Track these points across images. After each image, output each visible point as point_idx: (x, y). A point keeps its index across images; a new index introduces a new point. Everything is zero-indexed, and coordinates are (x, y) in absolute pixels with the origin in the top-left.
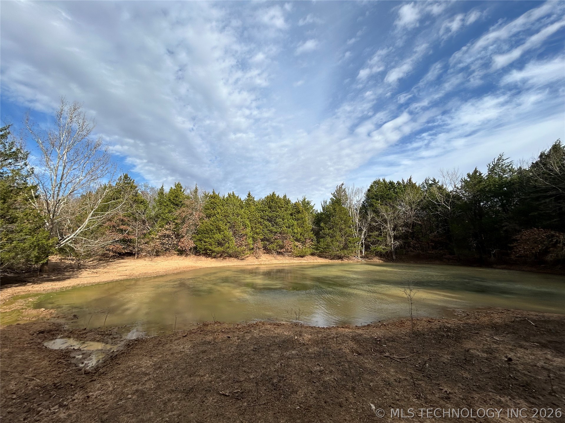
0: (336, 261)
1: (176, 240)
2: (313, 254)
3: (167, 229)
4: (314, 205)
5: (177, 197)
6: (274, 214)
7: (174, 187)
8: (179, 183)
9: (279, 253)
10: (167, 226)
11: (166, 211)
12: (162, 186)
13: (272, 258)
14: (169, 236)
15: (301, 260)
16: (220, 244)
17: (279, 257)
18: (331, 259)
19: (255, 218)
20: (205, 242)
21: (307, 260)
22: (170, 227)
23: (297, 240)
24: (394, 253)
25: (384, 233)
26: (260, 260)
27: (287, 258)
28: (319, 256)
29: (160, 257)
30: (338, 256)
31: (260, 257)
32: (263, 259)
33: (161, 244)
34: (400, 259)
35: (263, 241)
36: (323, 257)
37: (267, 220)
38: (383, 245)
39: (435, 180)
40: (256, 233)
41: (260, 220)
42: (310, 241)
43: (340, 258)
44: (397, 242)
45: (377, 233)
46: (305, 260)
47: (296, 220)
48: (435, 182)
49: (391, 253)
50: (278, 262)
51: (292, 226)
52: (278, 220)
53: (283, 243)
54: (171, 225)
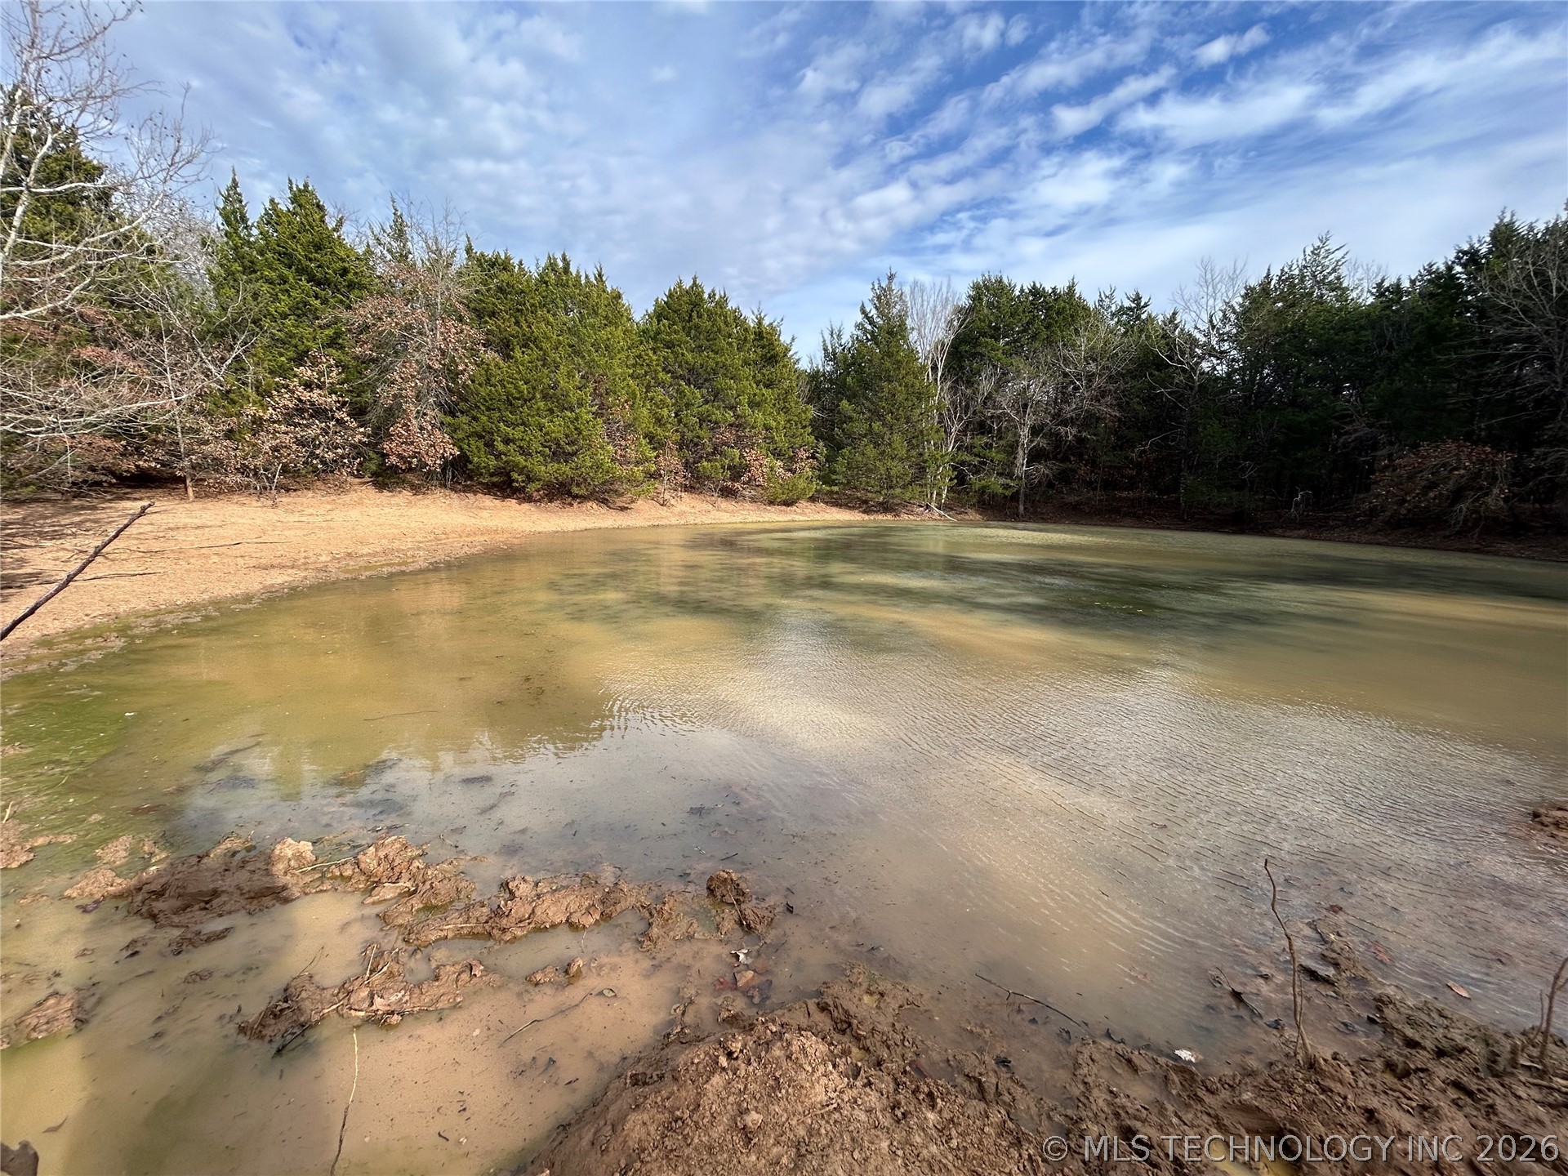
0: (880, 517)
1: (362, 430)
2: (812, 499)
3: (308, 386)
4: (793, 339)
5: (318, 247)
6: (709, 359)
7: (285, 205)
8: (306, 186)
9: (728, 493)
10: (305, 372)
11: (283, 307)
12: (230, 183)
13: (706, 506)
14: (319, 413)
15: (786, 512)
17: (724, 504)
18: (865, 512)
19: (647, 369)
20: (507, 441)
21: (803, 513)
22: (321, 373)
23: (778, 454)
24: (1022, 496)
25: (1001, 443)
26: (676, 510)
27: (747, 505)
28: (827, 503)
29: (299, 493)
30: (881, 504)
31: (673, 502)
32: (684, 508)
33: (301, 443)
34: (1035, 513)
35: (681, 449)
36: (841, 506)
37: (682, 377)
38: (1000, 474)
39: (1138, 299)
40: (659, 421)
41: (661, 375)
42: (808, 458)
43: (885, 508)
44: (1043, 469)
45: (985, 439)
46: (796, 513)
47: (767, 386)
48: (1138, 304)
49: (1015, 497)
50: (733, 520)
51: (758, 405)
52: (721, 382)
53: (742, 457)
54: (323, 367)
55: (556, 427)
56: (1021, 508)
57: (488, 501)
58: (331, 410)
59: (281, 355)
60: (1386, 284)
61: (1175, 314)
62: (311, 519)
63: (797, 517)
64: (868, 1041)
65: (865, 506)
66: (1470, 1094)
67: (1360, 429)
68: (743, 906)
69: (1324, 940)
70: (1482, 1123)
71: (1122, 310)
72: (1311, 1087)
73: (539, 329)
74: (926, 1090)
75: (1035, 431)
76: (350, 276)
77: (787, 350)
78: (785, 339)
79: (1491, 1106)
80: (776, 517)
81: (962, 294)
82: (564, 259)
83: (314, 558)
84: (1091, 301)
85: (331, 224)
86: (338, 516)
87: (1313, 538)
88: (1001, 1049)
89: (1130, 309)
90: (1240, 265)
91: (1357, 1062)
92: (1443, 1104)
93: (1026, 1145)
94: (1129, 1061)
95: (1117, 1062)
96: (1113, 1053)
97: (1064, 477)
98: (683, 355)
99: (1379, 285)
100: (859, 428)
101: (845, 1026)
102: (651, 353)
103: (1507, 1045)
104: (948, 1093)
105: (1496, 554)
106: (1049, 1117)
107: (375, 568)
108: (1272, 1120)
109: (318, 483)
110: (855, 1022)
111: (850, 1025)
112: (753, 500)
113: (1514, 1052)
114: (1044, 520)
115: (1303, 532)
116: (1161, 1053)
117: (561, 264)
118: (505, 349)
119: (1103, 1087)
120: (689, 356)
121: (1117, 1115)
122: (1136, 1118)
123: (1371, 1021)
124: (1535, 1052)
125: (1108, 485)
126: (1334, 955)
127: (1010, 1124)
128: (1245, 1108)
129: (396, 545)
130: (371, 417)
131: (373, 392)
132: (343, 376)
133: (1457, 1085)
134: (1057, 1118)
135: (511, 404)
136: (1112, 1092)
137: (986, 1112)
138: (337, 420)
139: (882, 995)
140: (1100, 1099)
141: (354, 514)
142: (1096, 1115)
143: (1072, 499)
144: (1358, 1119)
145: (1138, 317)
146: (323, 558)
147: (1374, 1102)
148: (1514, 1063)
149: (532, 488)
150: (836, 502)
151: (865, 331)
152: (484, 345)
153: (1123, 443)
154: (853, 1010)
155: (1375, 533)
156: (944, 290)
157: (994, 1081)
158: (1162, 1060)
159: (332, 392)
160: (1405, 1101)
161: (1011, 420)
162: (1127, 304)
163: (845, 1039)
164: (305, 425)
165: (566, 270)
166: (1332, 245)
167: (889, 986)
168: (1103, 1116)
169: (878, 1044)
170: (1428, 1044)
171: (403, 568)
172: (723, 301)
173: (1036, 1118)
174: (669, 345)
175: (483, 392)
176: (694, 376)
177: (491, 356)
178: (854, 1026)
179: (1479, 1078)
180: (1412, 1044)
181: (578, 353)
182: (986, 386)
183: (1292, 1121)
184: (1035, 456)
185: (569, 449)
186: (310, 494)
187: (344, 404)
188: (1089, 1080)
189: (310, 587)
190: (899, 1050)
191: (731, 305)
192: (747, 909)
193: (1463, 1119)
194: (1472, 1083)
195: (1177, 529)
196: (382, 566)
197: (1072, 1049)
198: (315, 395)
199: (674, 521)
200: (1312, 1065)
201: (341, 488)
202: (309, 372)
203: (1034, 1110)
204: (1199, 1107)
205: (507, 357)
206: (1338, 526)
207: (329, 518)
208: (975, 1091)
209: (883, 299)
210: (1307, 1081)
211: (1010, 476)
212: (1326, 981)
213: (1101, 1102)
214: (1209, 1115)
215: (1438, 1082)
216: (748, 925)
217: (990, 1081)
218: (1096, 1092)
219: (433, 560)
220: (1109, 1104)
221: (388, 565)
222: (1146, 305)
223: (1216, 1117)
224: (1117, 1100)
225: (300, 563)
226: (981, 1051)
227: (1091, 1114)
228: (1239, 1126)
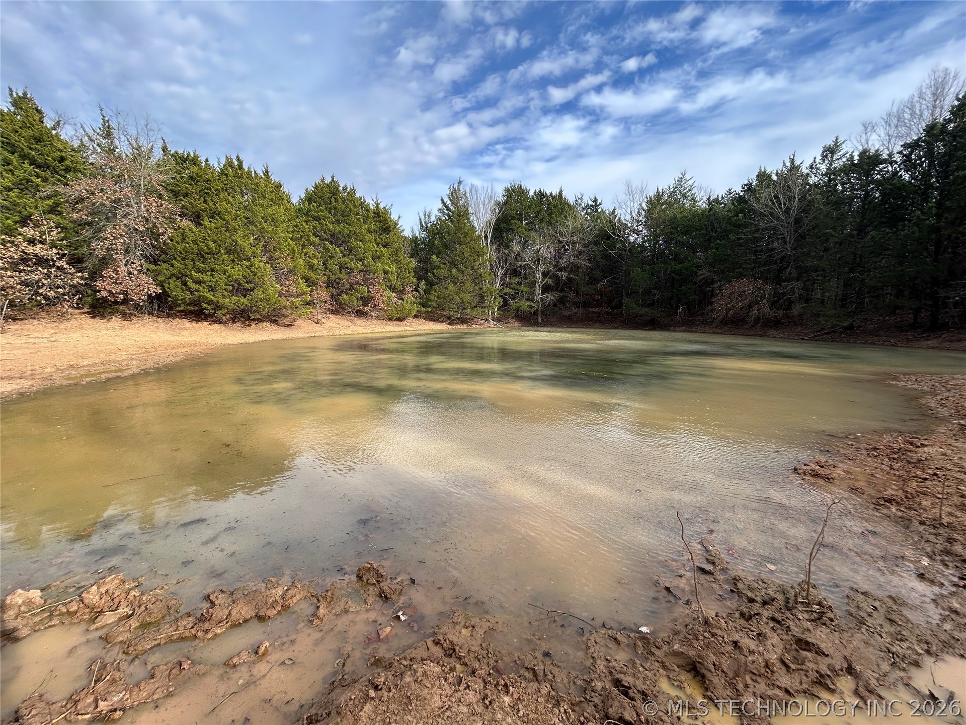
0: (459, 327)
1: (80, 274)
2: (416, 316)
3: (32, 242)
5: (38, 140)
6: (345, 229)
8: (25, 94)
10: (29, 232)
13: (346, 323)
14: (41, 261)
15: (400, 325)
16: (240, 289)
17: (359, 321)
18: (449, 324)
19: (302, 234)
20: (199, 282)
21: (411, 326)
22: (43, 233)
24: (540, 313)
25: (526, 281)
26: (326, 326)
27: (374, 322)
28: (425, 319)
29: (26, 321)
30: (459, 319)
31: (324, 321)
32: (332, 325)
33: (25, 284)
34: (547, 321)
35: (328, 287)
36: (434, 321)
37: (326, 240)
38: (527, 300)
39: (595, 200)
40: (311, 267)
41: (312, 238)
42: (412, 291)
43: (462, 321)
44: (550, 297)
45: (517, 280)
46: (407, 326)
47: (384, 246)
48: (596, 203)
49: (536, 313)
50: (366, 331)
51: (379, 258)
52: (354, 243)
53: (369, 292)
54: (44, 228)
55: (237, 272)
56: (540, 319)
57: (186, 323)
58: (53, 260)
59: (8, 218)
60: (712, 199)
61: (614, 209)
62: (37, 341)
63: (407, 328)
64: (466, 659)
65: (450, 320)
66: (779, 622)
67: (704, 273)
68: (382, 584)
69: (707, 551)
70: (785, 637)
71: (587, 207)
72: (707, 635)
73: (222, 206)
74: (503, 683)
75: (545, 275)
76: (67, 162)
77: (396, 224)
78: (394, 217)
79: (788, 627)
80: (393, 328)
81: (499, 194)
82: (238, 159)
83: (40, 370)
84: (571, 201)
85: (48, 123)
86: (61, 338)
87: (688, 331)
88: (545, 646)
89: (592, 206)
90: (644, 185)
91: (727, 616)
92: (767, 631)
93: (562, 704)
94: (615, 639)
95: (608, 641)
96: (607, 636)
97: (562, 301)
98: (326, 225)
99: (709, 199)
100: (444, 272)
101: (451, 652)
102: (304, 224)
103: (792, 592)
104: (516, 682)
105: (768, 336)
106: (574, 683)
107: (94, 375)
108: (690, 658)
109: (42, 314)
110: (457, 648)
111: (454, 650)
112: (378, 318)
113: (796, 596)
114: (552, 326)
115: (684, 328)
116: (632, 631)
117: (236, 163)
118: (197, 219)
119: (603, 658)
120: (331, 226)
121: (611, 673)
122: (621, 672)
123: (732, 591)
124: (804, 594)
125: (586, 305)
126: (712, 558)
127: (553, 693)
128: (676, 654)
129: (113, 357)
130: (88, 264)
131: (89, 246)
132: (62, 235)
133: (773, 619)
134: (579, 682)
135: (203, 257)
136: (607, 660)
137: (539, 689)
138: (58, 268)
139: (473, 627)
140: (601, 665)
141: (75, 336)
142: (600, 676)
143: (567, 313)
144: (729, 648)
145: (596, 211)
146: (48, 370)
147: (736, 637)
148: (796, 602)
149: (219, 313)
150: (431, 318)
151: (444, 214)
152: (180, 216)
153: (593, 281)
154: (455, 640)
155: (716, 328)
156: (489, 191)
157: (542, 668)
158: (632, 635)
159: (53, 246)
160: (750, 633)
161: (530, 268)
162: (590, 203)
163: (452, 660)
164: (30, 271)
165: (240, 166)
166: (687, 177)
167: (478, 620)
168: (603, 675)
169: (472, 660)
170: (759, 599)
171: (119, 374)
172: (353, 191)
173: (567, 685)
174: (317, 219)
175: (180, 247)
176: (334, 239)
177: (185, 223)
178: (457, 651)
179: (782, 613)
180: (751, 601)
181: (252, 223)
182: (516, 248)
183: (699, 656)
184: (546, 289)
185: (248, 286)
186: (36, 322)
187: (64, 255)
188: (595, 655)
189: (38, 392)
190: (485, 661)
191: (357, 195)
192: (385, 585)
193: (777, 637)
194: (779, 616)
195: (622, 329)
196: (100, 373)
197: (584, 639)
198: (38, 249)
199: (325, 333)
200: (706, 622)
201: (62, 317)
202: (32, 232)
203: (566, 680)
204: (653, 658)
205: (199, 224)
206: (699, 324)
207: (53, 339)
208: (531, 677)
209: (454, 195)
210: (705, 631)
211: (532, 300)
212: (709, 573)
213: (602, 667)
214: (658, 661)
215: (764, 619)
216: (386, 597)
217: (539, 668)
218: (599, 662)
219: (145, 367)
220: (606, 667)
221: (105, 372)
222: (600, 204)
223: (662, 662)
224: (610, 664)
225: (27, 374)
226: (534, 650)
227: (597, 676)
228: (673, 665)
